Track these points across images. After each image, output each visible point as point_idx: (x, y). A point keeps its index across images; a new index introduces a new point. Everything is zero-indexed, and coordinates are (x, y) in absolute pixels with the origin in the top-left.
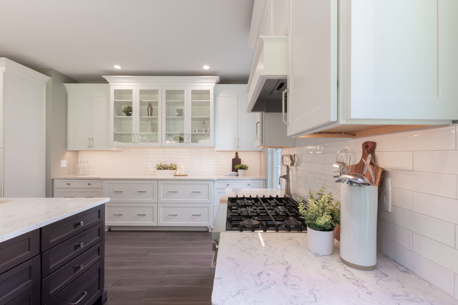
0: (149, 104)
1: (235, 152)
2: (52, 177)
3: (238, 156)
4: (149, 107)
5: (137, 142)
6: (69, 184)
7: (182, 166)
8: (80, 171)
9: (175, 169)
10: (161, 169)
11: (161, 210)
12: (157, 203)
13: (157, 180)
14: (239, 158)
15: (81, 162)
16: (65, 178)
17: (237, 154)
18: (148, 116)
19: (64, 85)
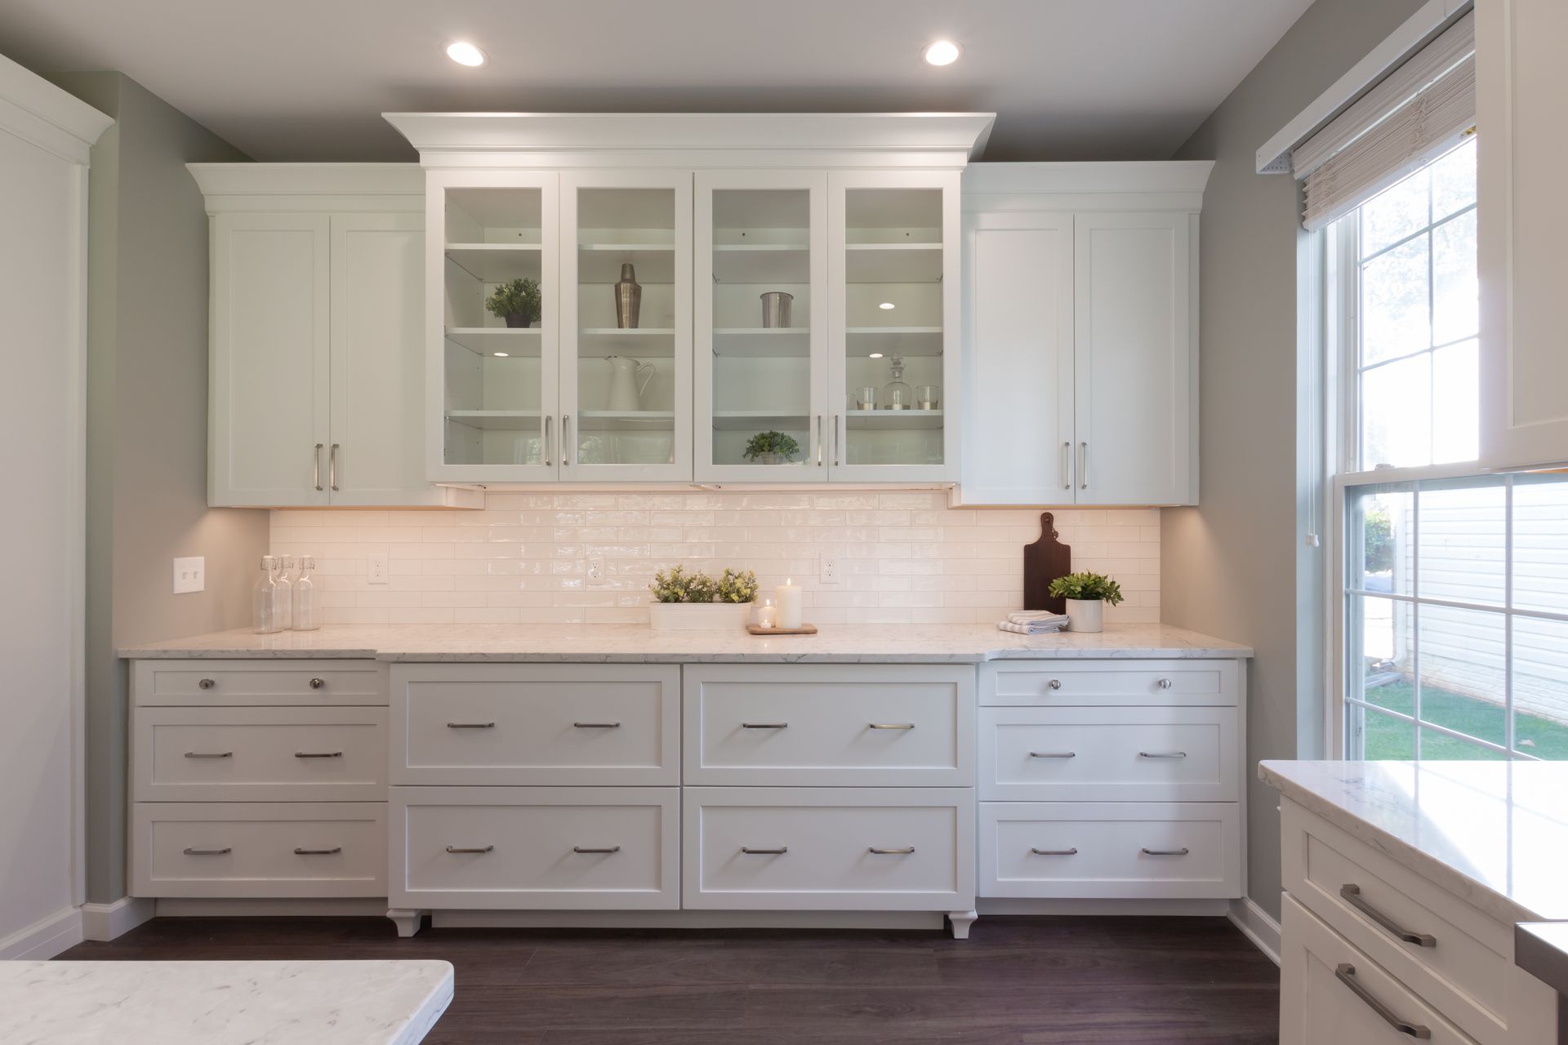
0: (624, 267)
1: (1039, 513)
2: (123, 649)
3: (1056, 534)
4: (624, 280)
5: (566, 463)
6: (212, 683)
7: (789, 582)
8: (274, 610)
9: (747, 599)
10: (677, 600)
11: (700, 824)
12: (682, 786)
13: (681, 663)
14: (1062, 539)
15: (280, 566)
16: (190, 652)
17: (1047, 520)
18: (620, 326)
19: (187, 169)
